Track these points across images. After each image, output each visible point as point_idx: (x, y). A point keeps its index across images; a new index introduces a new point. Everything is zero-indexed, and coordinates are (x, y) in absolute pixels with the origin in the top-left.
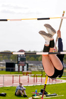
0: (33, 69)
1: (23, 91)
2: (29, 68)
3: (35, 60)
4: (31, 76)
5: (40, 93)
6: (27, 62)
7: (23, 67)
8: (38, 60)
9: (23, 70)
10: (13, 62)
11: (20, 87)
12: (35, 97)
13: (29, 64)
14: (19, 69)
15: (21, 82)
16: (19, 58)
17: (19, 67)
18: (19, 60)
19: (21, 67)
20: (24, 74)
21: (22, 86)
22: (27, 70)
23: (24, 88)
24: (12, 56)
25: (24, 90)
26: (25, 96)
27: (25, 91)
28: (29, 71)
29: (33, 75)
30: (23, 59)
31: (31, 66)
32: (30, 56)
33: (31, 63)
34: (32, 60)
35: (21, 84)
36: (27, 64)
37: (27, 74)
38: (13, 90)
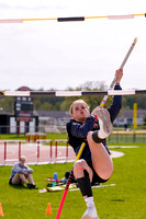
0: (48, 129)
1: (27, 176)
2: (40, 125)
3: (52, 109)
4: (45, 144)
5: (63, 179)
6: (35, 113)
7: (27, 124)
8: (58, 109)
9: (27, 130)
10: (4, 113)
11: (21, 166)
12: (53, 188)
13: (40, 118)
14: (18, 129)
15: (22, 157)
16: (18, 105)
17: (18, 124)
18: (18, 109)
19: (22, 124)
20: (29, 139)
21: (25, 165)
22: (37, 130)
23: (29, 169)
24: (3, 100)
25: (30, 172)
26: (31, 187)
27: (31, 176)
28: (40, 134)
29: (48, 141)
30: (27, 107)
31: (45, 123)
32: (42, 101)
33: (43, 116)
34: (47, 109)
35: (22, 161)
36: (37, 118)
37: (35, 139)
38: (5, 174)
